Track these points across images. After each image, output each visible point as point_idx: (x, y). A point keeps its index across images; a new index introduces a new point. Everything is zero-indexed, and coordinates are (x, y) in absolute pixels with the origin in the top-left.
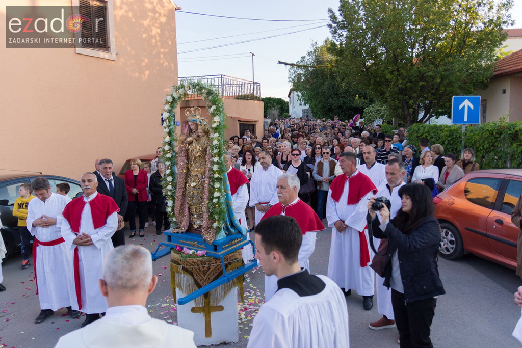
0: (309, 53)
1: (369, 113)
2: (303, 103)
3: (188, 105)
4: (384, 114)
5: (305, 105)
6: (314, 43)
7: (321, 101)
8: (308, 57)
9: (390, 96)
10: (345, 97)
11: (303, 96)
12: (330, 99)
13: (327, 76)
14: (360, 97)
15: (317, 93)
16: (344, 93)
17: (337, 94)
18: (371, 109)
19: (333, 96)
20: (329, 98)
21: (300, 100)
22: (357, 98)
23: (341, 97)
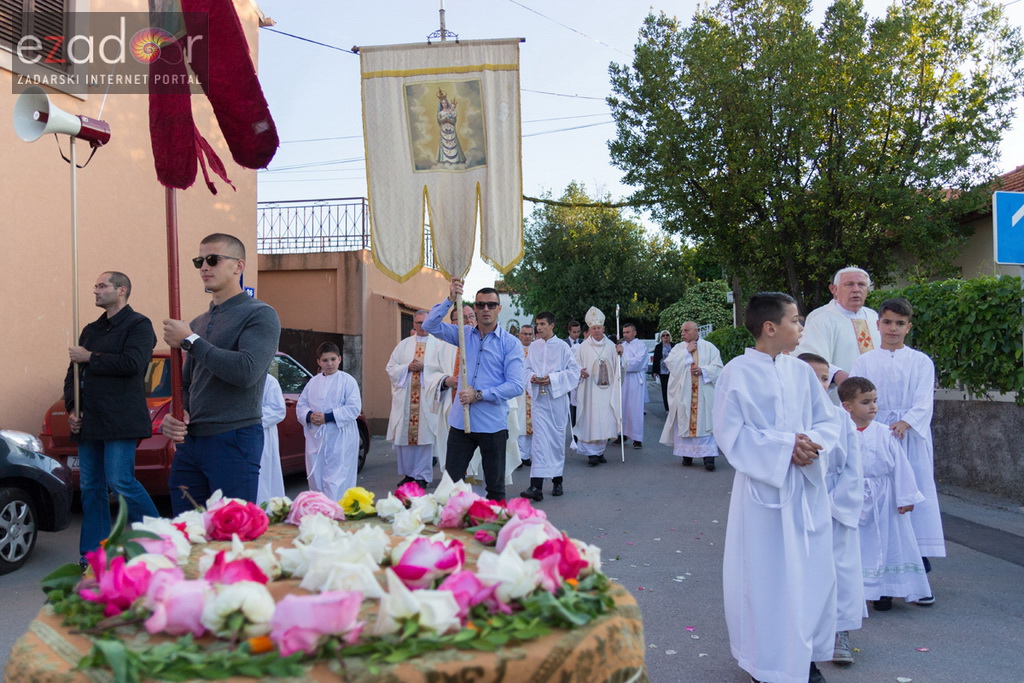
0: (535, 213)
1: (672, 319)
2: (522, 310)
3: (280, 265)
4: (707, 319)
5: (526, 314)
6: (545, 192)
7: (561, 306)
8: (531, 221)
9: (760, 247)
10: (608, 298)
11: (521, 298)
12: (580, 301)
13: (572, 257)
14: (640, 299)
15: (553, 290)
16: (609, 288)
17: (593, 292)
18: (677, 310)
19: (586, 295)
20: (577, 299)
21: (517, 305)
22: (636, 298)
23: (602, 297)
